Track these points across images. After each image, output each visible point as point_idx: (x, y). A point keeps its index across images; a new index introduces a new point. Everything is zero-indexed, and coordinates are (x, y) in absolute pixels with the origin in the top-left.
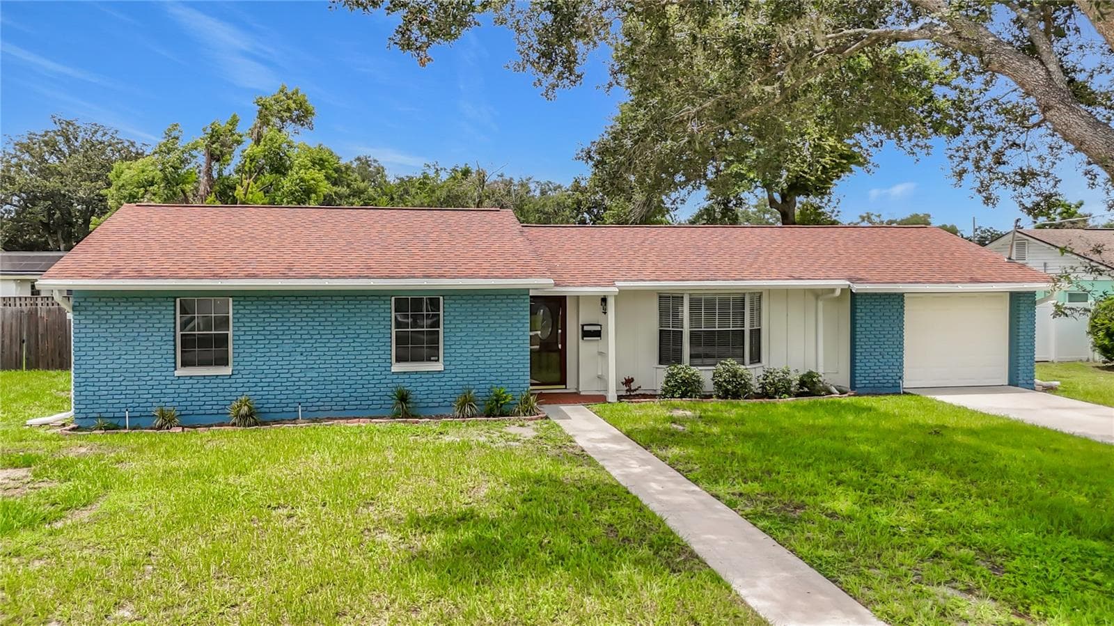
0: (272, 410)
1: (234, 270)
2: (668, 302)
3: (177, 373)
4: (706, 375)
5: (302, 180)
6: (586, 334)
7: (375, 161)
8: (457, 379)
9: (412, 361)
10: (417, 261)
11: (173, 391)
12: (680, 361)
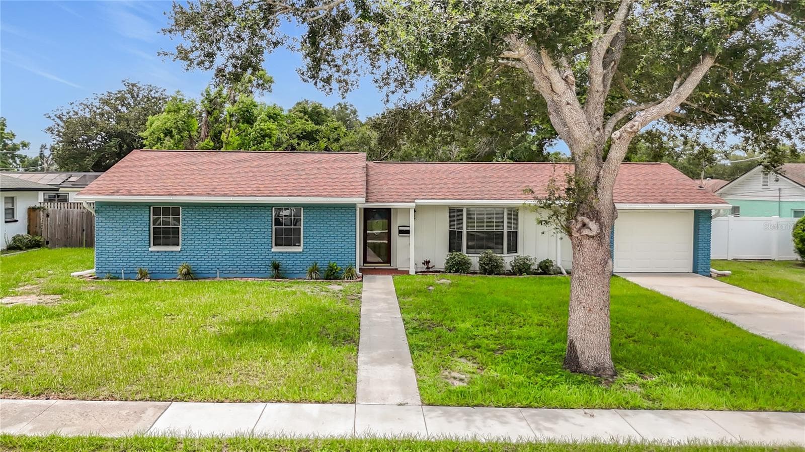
0: (203, 272)
1: (182, 191)
2: (455, 213)
3: (150, 249)
4: (475, 260)
5: (262, 130)
6: (401, 232)
7: (351, 106)
8: (311, 257)
9: (285, 245)
10: (289, 186)
11: (148, 259)
12: (460, 250)
